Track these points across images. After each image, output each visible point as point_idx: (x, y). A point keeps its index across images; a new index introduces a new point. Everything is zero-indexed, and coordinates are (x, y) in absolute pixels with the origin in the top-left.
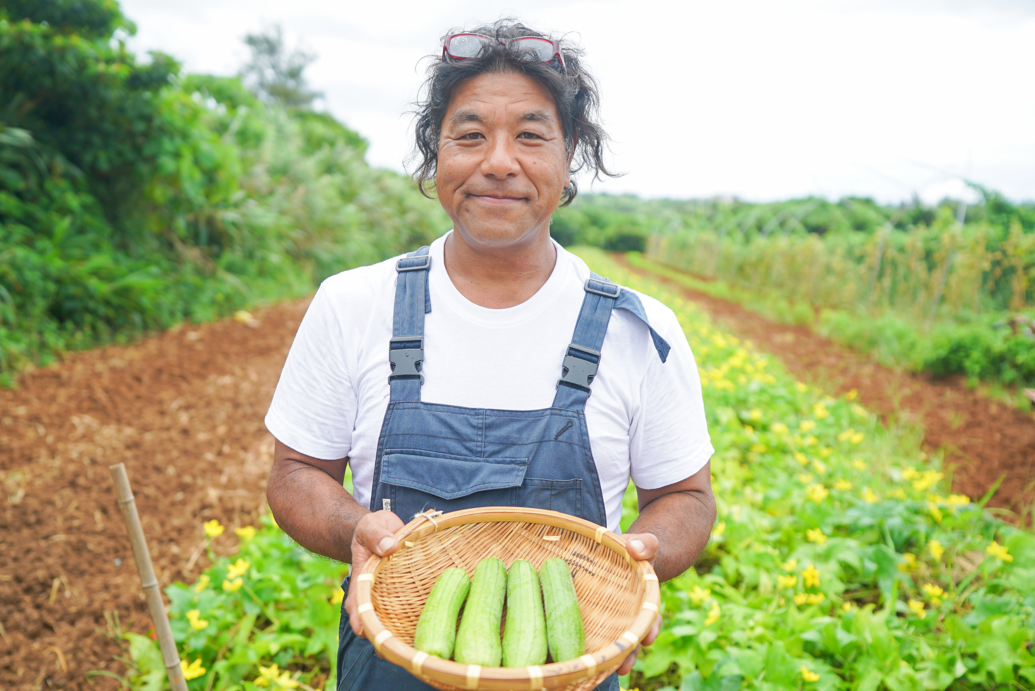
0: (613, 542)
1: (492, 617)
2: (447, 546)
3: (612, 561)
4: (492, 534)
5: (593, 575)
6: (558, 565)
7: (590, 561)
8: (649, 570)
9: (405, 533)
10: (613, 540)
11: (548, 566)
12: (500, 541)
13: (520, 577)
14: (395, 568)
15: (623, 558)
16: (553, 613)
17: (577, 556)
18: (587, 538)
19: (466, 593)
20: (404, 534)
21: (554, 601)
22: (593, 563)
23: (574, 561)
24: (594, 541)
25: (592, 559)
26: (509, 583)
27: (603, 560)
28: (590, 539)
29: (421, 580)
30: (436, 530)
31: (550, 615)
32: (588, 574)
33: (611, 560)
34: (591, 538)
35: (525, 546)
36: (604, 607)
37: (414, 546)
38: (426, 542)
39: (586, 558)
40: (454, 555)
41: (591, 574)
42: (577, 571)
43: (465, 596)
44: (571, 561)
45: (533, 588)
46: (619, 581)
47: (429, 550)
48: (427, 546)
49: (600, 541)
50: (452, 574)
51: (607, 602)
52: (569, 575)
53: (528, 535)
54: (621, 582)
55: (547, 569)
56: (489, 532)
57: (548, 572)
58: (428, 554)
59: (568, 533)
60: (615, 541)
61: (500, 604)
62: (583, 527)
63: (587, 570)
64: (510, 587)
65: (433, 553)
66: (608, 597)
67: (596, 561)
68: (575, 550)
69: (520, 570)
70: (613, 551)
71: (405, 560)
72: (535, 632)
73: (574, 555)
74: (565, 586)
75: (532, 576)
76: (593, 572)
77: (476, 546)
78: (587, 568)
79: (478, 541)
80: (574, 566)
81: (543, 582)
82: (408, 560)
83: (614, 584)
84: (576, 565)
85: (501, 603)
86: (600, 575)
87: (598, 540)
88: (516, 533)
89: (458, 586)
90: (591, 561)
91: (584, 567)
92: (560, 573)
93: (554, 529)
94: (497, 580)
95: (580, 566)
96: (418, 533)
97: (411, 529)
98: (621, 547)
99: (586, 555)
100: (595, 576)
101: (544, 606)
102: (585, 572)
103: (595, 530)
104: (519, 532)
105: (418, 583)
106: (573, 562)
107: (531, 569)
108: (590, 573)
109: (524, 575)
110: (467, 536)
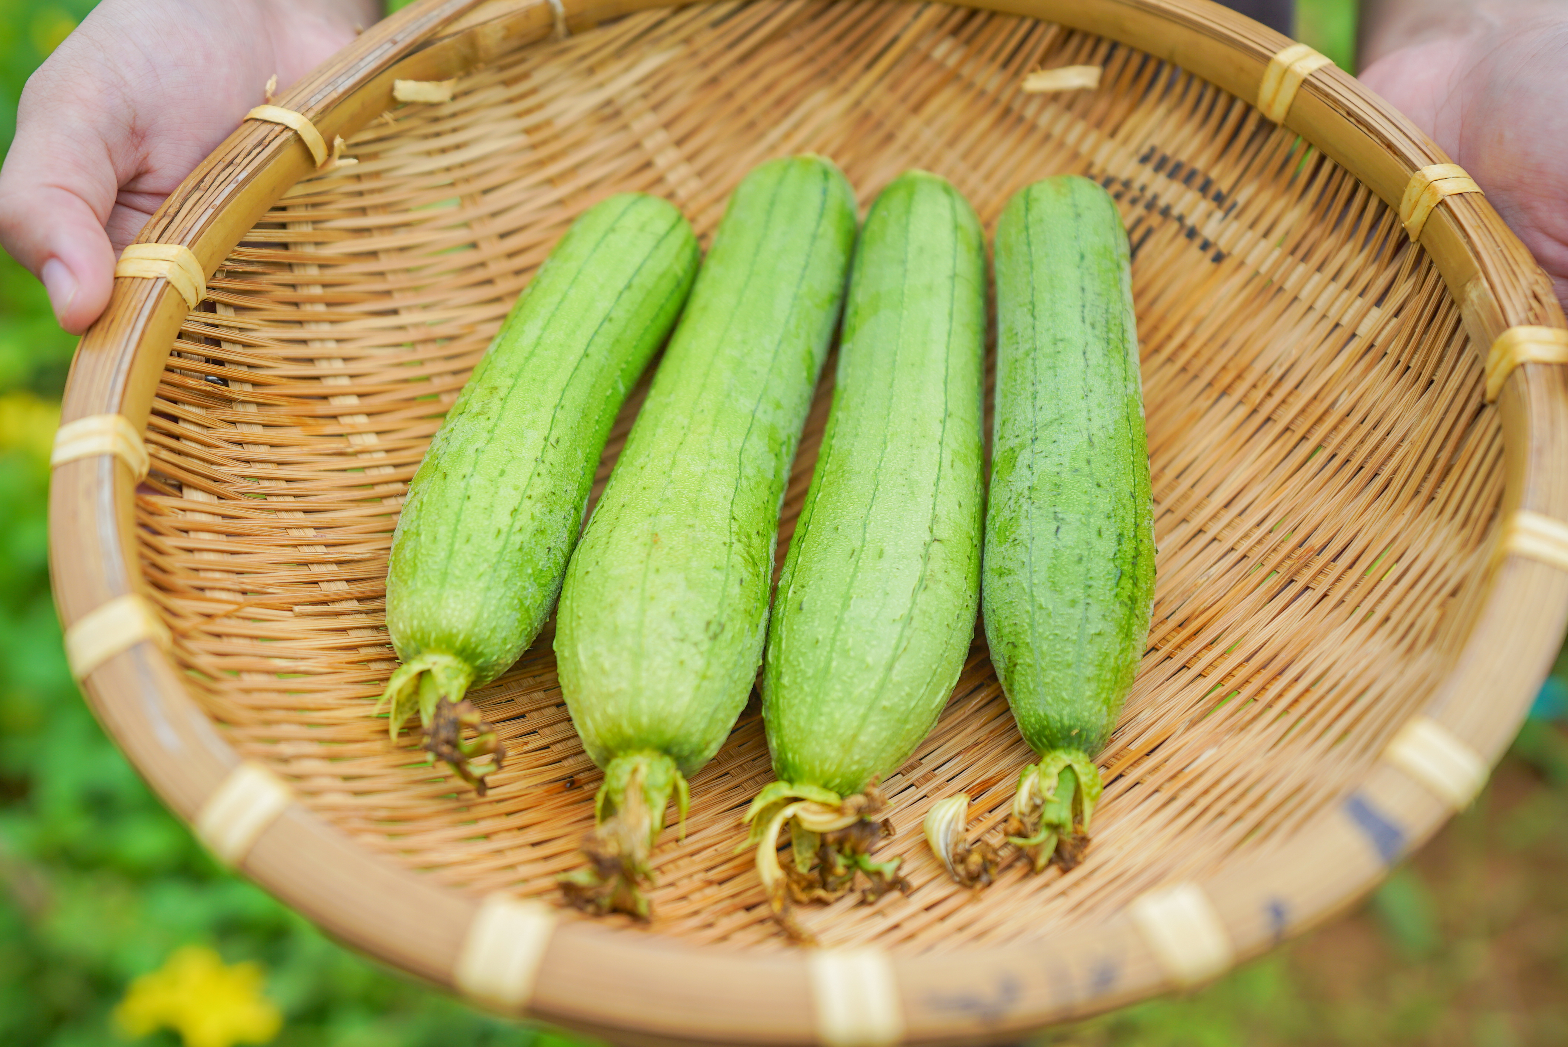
0: (1350, 126)
1: (758, 445)
2: (622, 92)
3: (1320, 209)
4: (810, 50)
5: (1219, 258)
6: (1078, 216)
7: (1212, 191)
8: (1536, 297)
9: (398, 38)
10: (1349, 113)
11: (1032, 217)
12: (843, 81)
13: (903, 262)
14: (372, 191)
15: (1383, 207)
16: (1024, 458)
17: (1158, 168)
18: (1218, 91)
19: (671, 308)
20: (395, 43)
21: (1034, 396)
22: (1228, 203)
23: (1143, 189)
24: (1248, 109)
25: (1224, 186)
26: (856, 276)
27: (1274, 199)
28: (1232, 100)
29: (503, 236)
30: (561, 28)
31: (1012, 455)
32: (1194, 251)
33: (1316, 204)
34: (1236, 92)
35: (944, 107)
36: (1255, 411)
37: (454, 98)
38: (525, 76)
39: (1199, 181)
40: (649, 132)
41: (1211, 253)
42: (1149, 233)
43: (663, 321)
44: (1127, 184)
45: (951, 315)
46: (1338, 304)
47: (540, 106)
48: (534, 91)
49: (1277, 113)
50: (612, 230)
51: (1269, 394)
52: (1118, 266)
53: (962, 62)
54: (1351, 312)
55: (1027, 228)
56: (797, 37)
57: (1029, 244)
58: (536, 128)
59: (1136, 61)
60: (1360, 121)
61: (805, 374)
62: (1206, 42)
63: (1192, 233)
64: (859, 297)
65: (561, 123)
66: (1277, 373)
67: (1241, 197)
68: (1156, 140)
69: (907, 224)
70: (1335, 168)
71: (429, 153)
72: (926, 558)
73: (1145, 160)
74: (1093, 326)
75: (955, 258)
76: (1223, 245)
77: (743, 96)
78: (1198, 227)
79: (754, 76)
80: (1139, 210)
81: (1002, 286)
82: (443, 151)
83: (1313, 317)
84: (1150, 206)
85: (809, 368)
86: (1251, 260)
87: (1269, 106)
88: (912, 48)
89: (628, 287)
90: (1219, 198)
91: (1181, 219)
92: (1082, 257)
93: (1074, 42)
94: (805, 268)
95: (1166, 212)
96: (471, 38)
97: (436, 21)
98: (1389, 155)
99: (1200, 164)
100: (1227, 265)
101: (988, 410)
102: (1182, 240)
103: (1268, 59)
104: (923, 46)
105: (490, 249)
106: (1135, 191)
107: (956, 227)
108: (1205, 246)
109: (921, 250)
110: (705, 54)
